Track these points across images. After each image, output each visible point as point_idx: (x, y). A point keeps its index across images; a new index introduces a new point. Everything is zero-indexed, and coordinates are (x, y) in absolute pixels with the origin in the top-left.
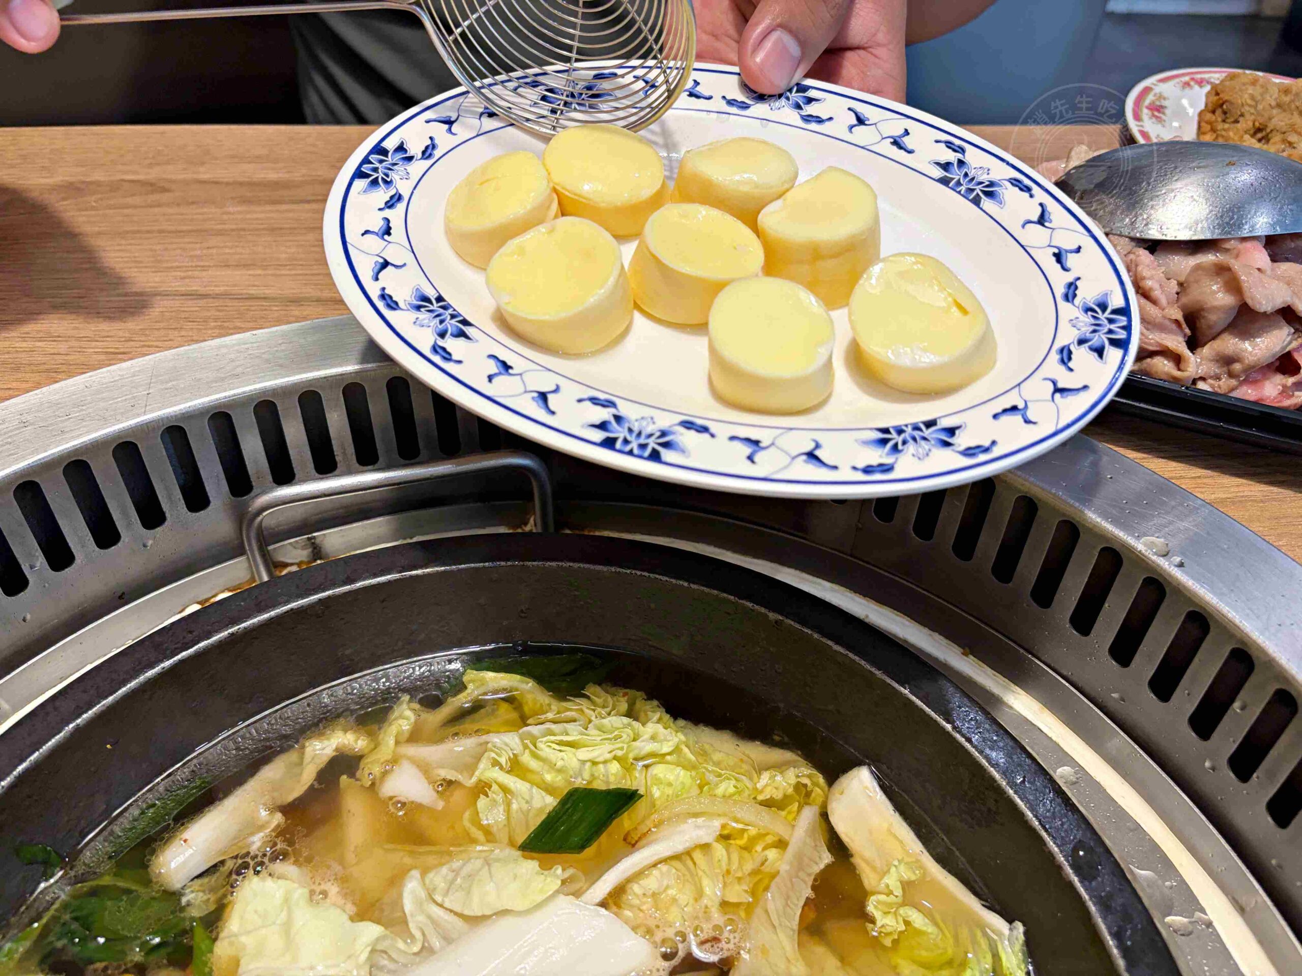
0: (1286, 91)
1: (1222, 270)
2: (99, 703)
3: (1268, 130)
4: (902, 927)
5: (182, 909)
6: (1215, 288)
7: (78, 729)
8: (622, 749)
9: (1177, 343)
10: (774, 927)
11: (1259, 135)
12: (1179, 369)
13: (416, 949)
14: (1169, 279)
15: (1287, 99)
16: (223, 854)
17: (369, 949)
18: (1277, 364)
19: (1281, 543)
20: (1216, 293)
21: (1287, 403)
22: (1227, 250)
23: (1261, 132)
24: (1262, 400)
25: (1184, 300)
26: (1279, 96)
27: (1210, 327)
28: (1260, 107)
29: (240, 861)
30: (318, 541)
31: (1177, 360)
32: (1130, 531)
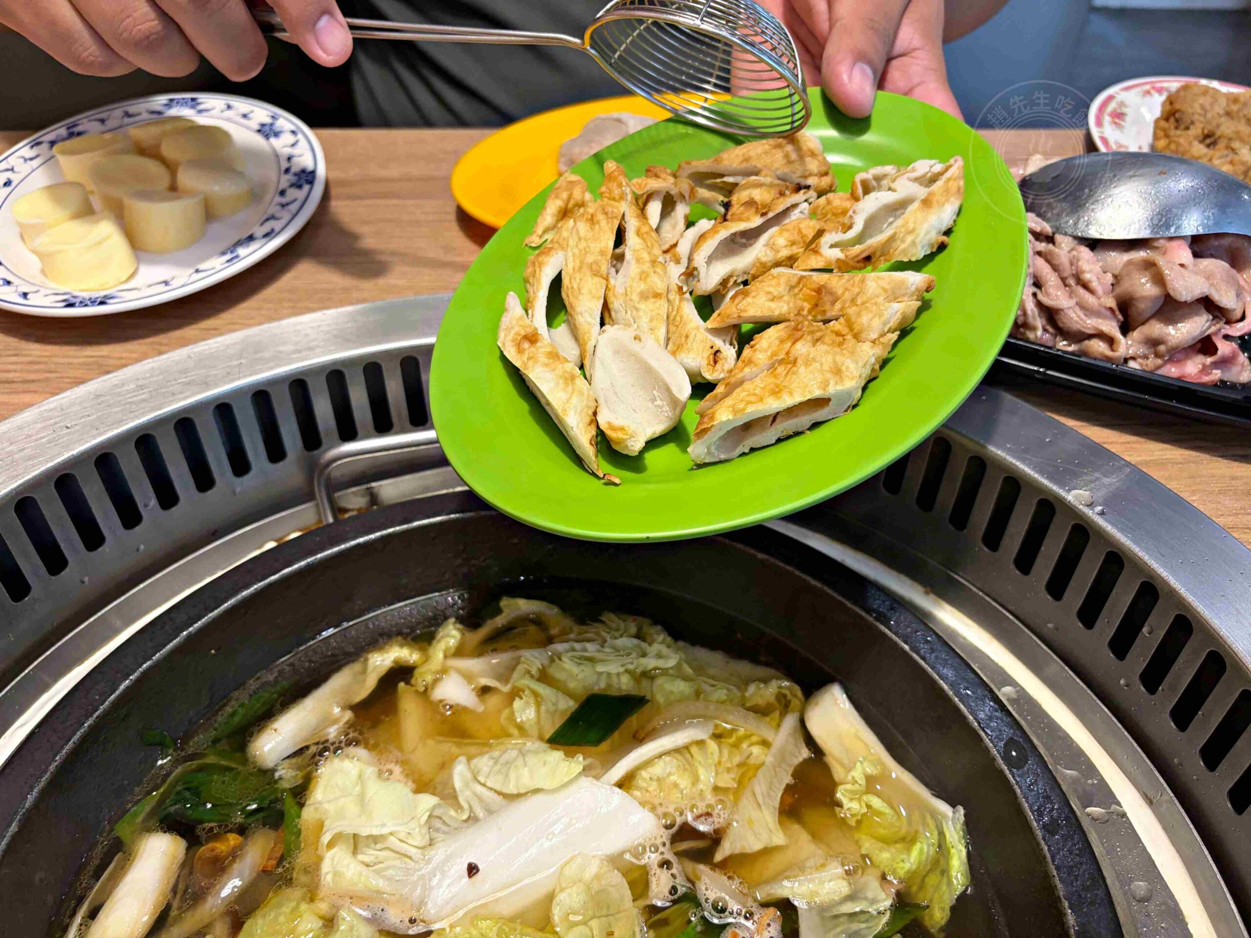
0: (1235, 99)
1: (1149, 266)
2: (206, 615)
3: (1216, 136)
4: (865, 810)
5: (276, 782)
6: (1143, 281)
7: (189, 636)
8: (632, 663)
9: (1111, 327)
10: (759, 805)
11: (1208, 141)
12: (1113, 350)
13: (465, 817)
14: (1105, 272)
15: (1234, 108)
16: (307, 740)
17: (428, 814)
18: (1199, 346)
19: (1194, 498)
20: (1144, 284)
21: (1206, 379)
22: (1156, 248)
23: (1209, 139)
24: (1184, 377)
25: (1118, 290)
26: (1228, 105)
27: (1140, 314)
28: (1209, 115)
29: (321, 746)
30: (375, 490)
31: (1110, 341)
32: (1062, 485)
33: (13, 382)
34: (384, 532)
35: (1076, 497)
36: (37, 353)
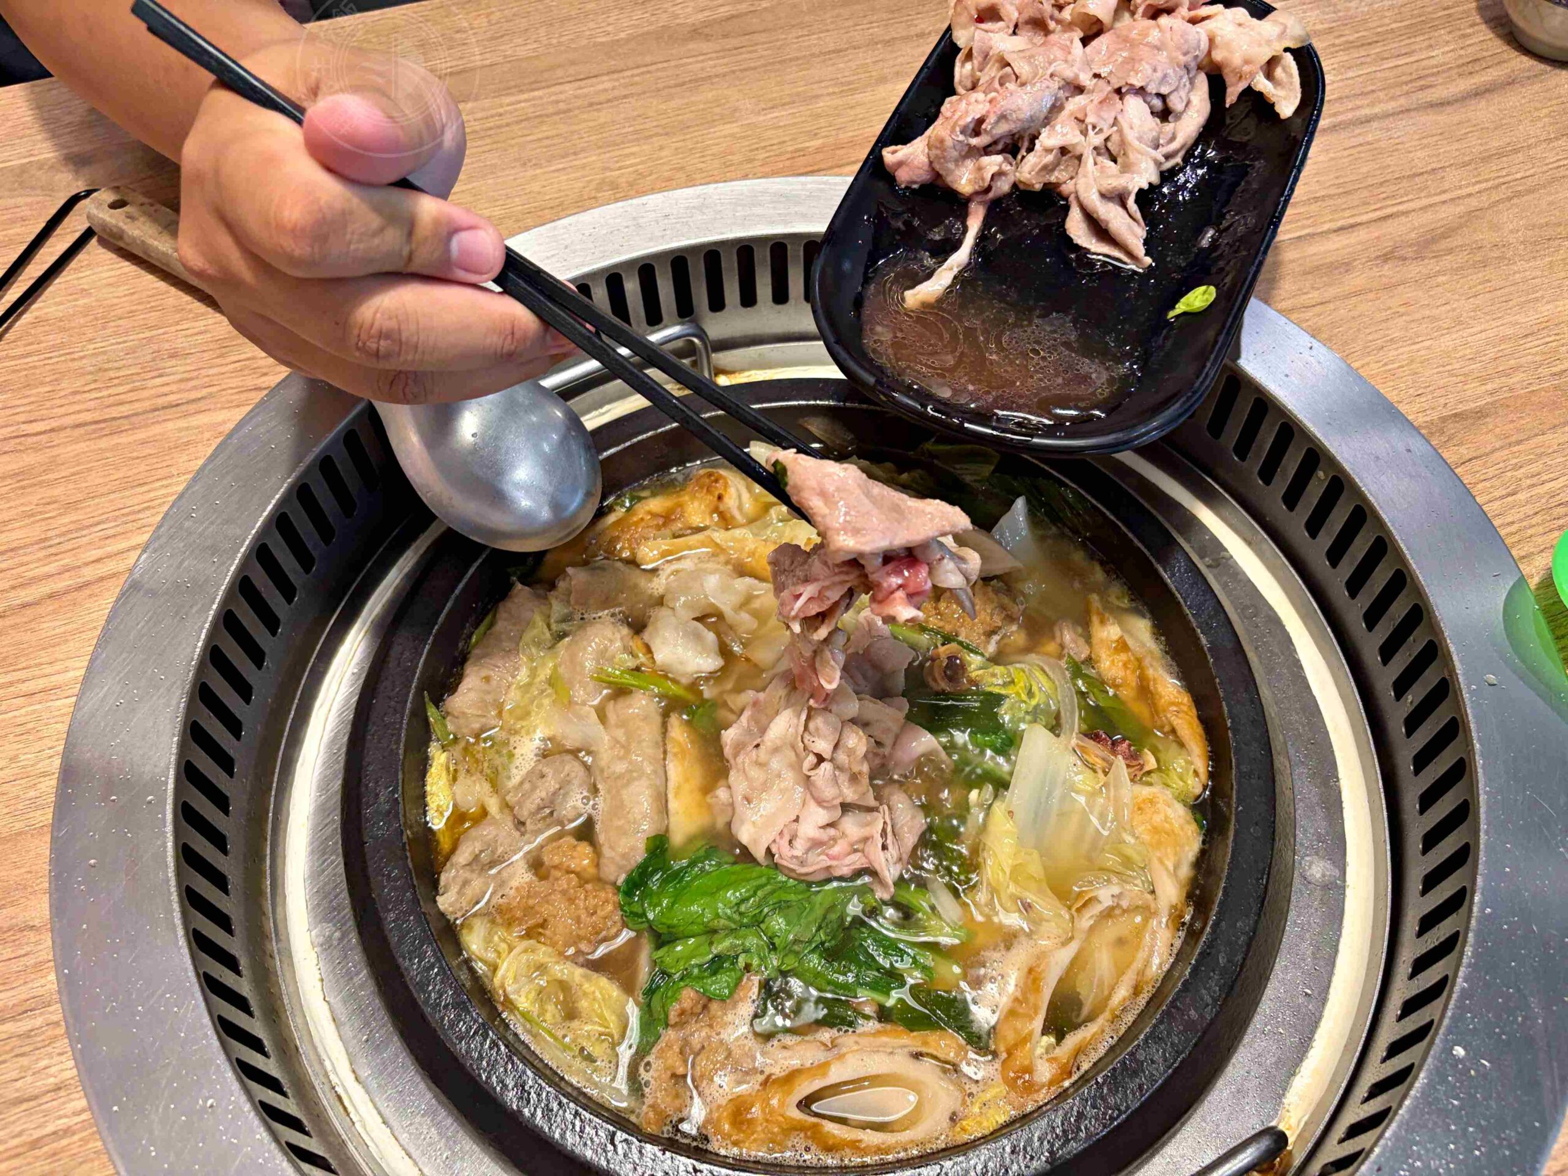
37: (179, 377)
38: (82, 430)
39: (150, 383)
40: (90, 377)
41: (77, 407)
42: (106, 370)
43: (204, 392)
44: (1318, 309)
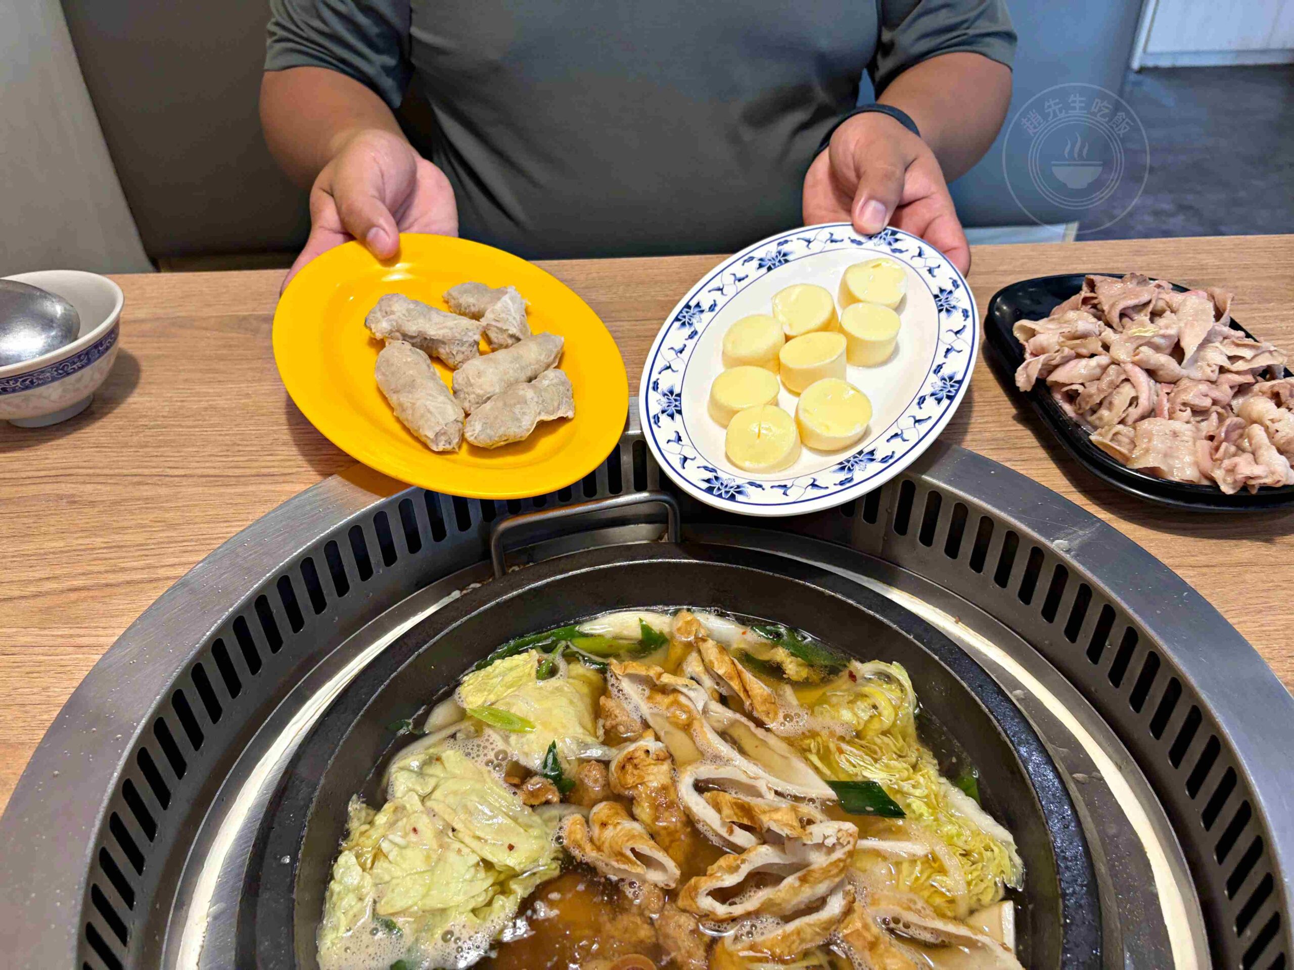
32: (1047, 536)
33: (273, 475)
34: (549, 580)
35: (1057, 545)
36: (286, 453)
37: (282, 457)
38: (204, 480)
39: (262, 459)
40: (225, 448)
41: (207, 464)
42: (239, 445)
43: (294, 470)
44: (1205, 570)
